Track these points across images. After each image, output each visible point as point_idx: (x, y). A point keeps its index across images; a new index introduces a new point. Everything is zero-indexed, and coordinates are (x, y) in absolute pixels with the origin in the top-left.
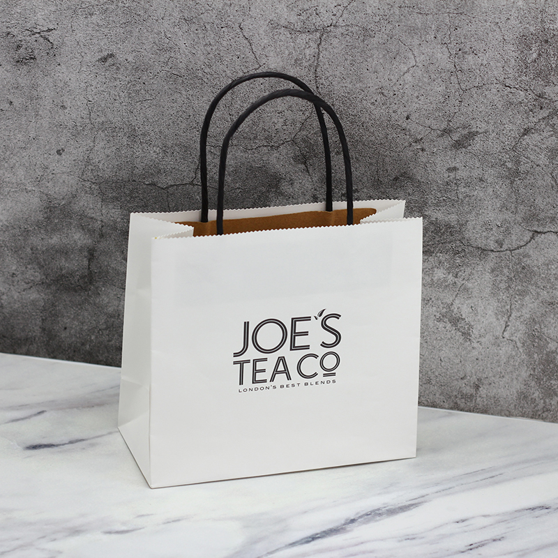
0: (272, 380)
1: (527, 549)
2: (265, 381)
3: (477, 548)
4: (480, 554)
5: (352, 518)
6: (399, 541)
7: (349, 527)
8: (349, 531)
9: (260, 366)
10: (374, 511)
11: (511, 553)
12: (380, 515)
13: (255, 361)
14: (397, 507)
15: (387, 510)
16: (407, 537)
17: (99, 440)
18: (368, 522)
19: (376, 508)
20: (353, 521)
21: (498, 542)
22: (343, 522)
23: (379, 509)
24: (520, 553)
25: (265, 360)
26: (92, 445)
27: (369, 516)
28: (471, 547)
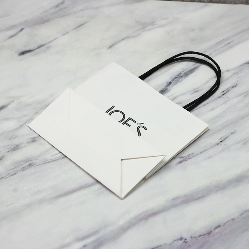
3: (226, 93)
4: (228, 98)
5: (170, 81)
6: (192, 94)
7: (169, 88)
8: (169, 91)
10: (178, 75)
11: (241, 95)
12: (181, 77)
14: (188, 70)
15: (184, 73)
16: (195, 91)
17: (51, 44)
18: (176, 83)
20: (170, 83)
21: (235, 88)
22: (166, 85)
23: (180, 73)
24: (245, 94)
27: (177, 79)
28: (224, 93)
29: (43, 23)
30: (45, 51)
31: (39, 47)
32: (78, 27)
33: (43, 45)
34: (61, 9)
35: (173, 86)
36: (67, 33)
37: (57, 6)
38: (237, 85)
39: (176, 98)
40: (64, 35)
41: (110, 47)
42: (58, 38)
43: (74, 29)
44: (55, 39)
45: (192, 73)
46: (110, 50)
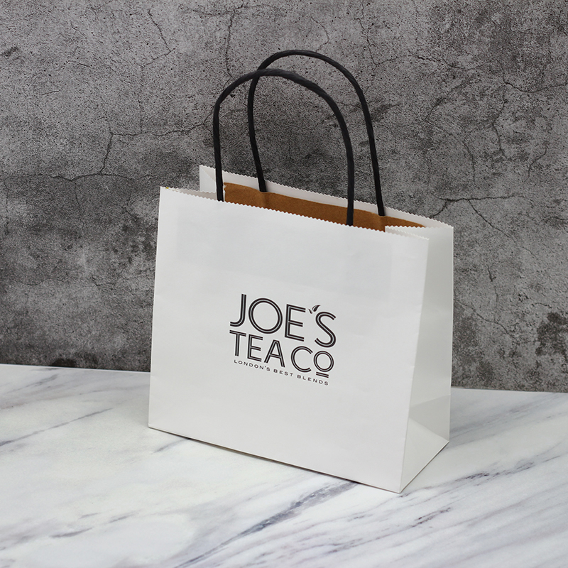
0: (267, 361)
1: (476, 518)
2: (259, 360)
3: (426, 521)
4: (431, 527)
5: (298, 501)
6: (349, 521)
7: (297, 510)
8: (297, 515)
9: (255, 342)
10: (317, 492)
11: (461, 523)
12: (324, 495)
13: (251, 337)
14: (339, 486)
15: (330, 490)
16: (356, 516)
17: (25, 441)
18: (313, 504)
19: (319, 489)
20: (299, 504)
21: (446, 514)
22: (289, 506)
23: (321, 490)
24: (470, 523)
25: (261, 338)
26: (20, 446)
27: (314, 498)
28: (421, 520)
29: (8, 407)
30: (13, 450)
32: (87, 416)
33: (10, 442)
34: (49, 387)
35: (305, 509)
36: (63, 424)
37: (41, 383)
38: (449, 508)
39: (313, 526)
40: (57, 427)
41: (161, 449)
42: (43, 431)
43: (79, 418)
44: (36, 433)
45: (347, 490)
46: (160, 454)
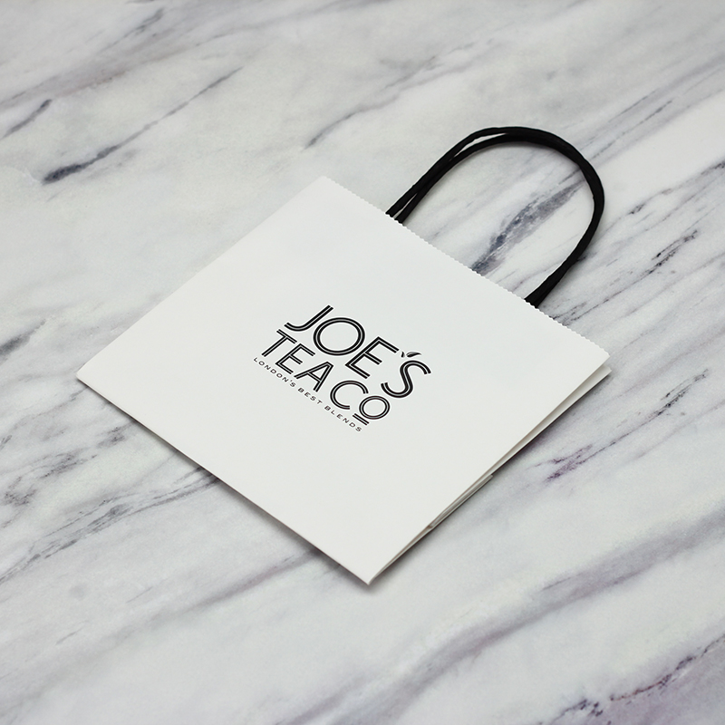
3: (667, 259)
4: (673, 272)
10: (522, 213)
11: (711, 261)
12: (532, 218)
14: (550, 197)
15: (540, 208)
17: (135, 144)
18: (517, 239)
19: (523, 206)
20: (500, 240)
21: (691, 243)
22: (489, 246)
23: (528, 208)
26: (130, 155)
27: (520, 224)
28: (661, 258)
29: (105, 81)
30: (120, 164)
31: (101, 155)
32: (212, 86)
33: (113, 149)
36: (181, 107)
37: (142, 28)
38: (696, 232)
40: (173, 112)
42: (156, 123)
43: (201, 93)
44: (147, 127)
45: (561, 204)
46: (313, 150)
